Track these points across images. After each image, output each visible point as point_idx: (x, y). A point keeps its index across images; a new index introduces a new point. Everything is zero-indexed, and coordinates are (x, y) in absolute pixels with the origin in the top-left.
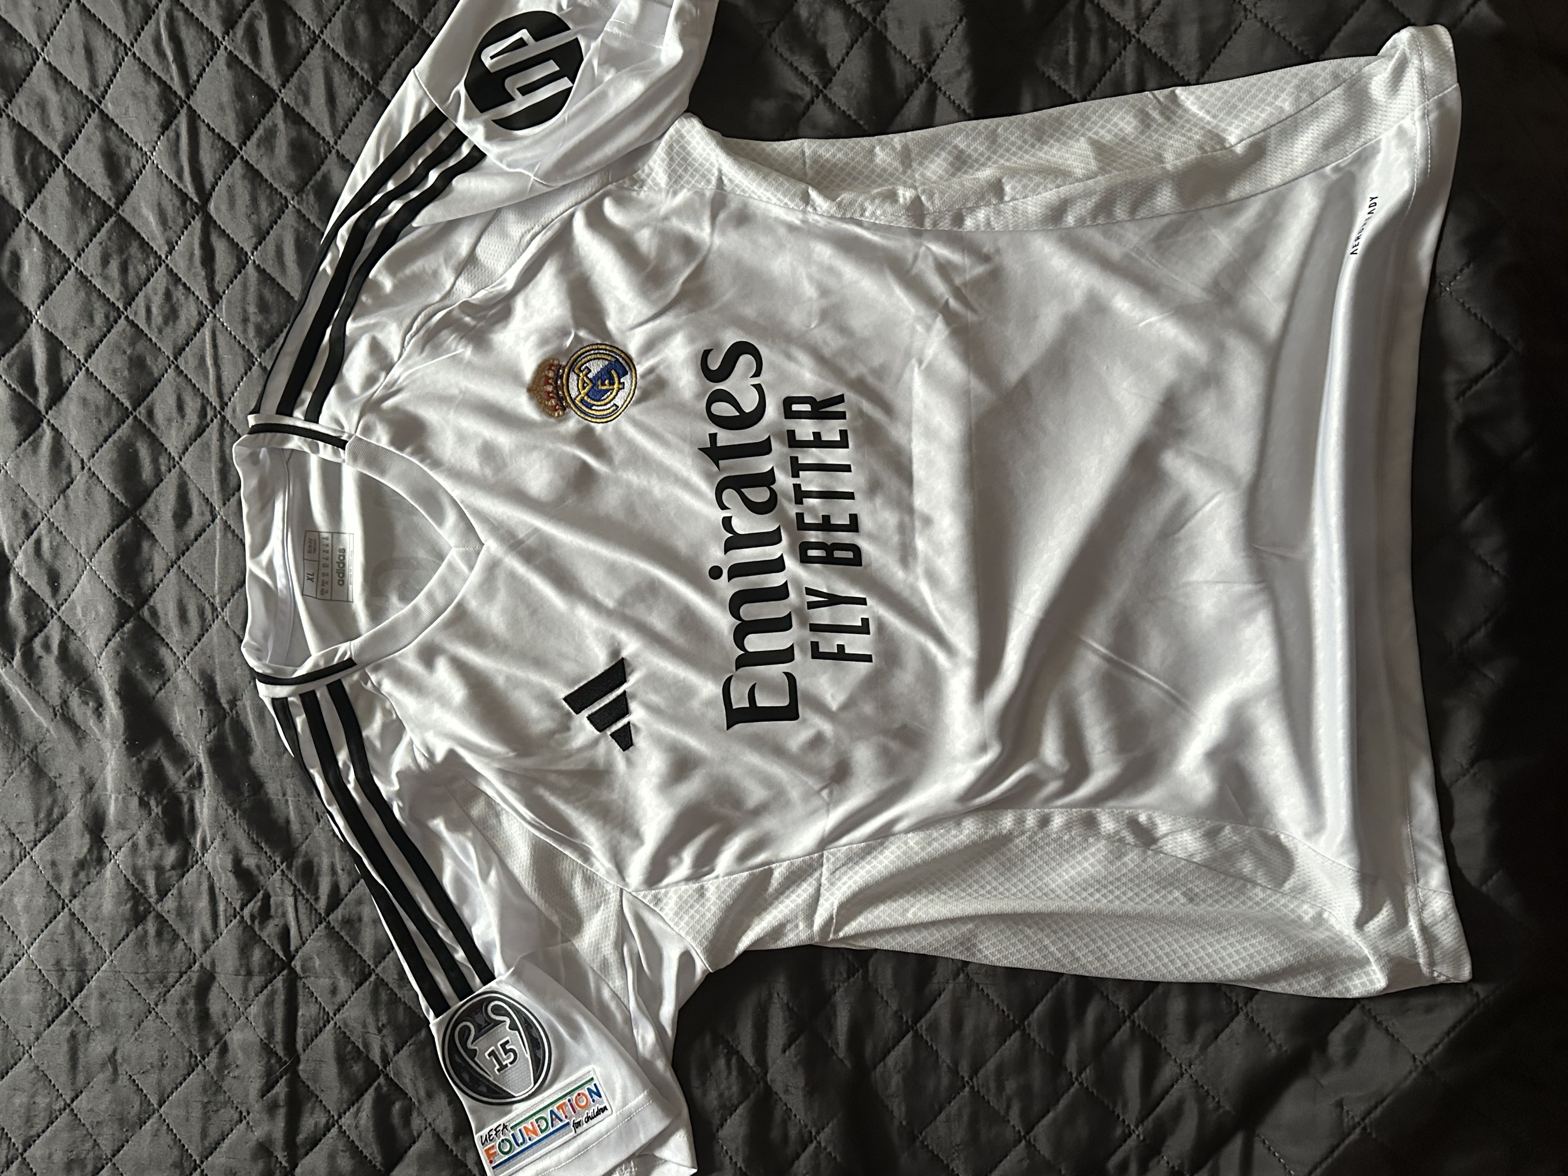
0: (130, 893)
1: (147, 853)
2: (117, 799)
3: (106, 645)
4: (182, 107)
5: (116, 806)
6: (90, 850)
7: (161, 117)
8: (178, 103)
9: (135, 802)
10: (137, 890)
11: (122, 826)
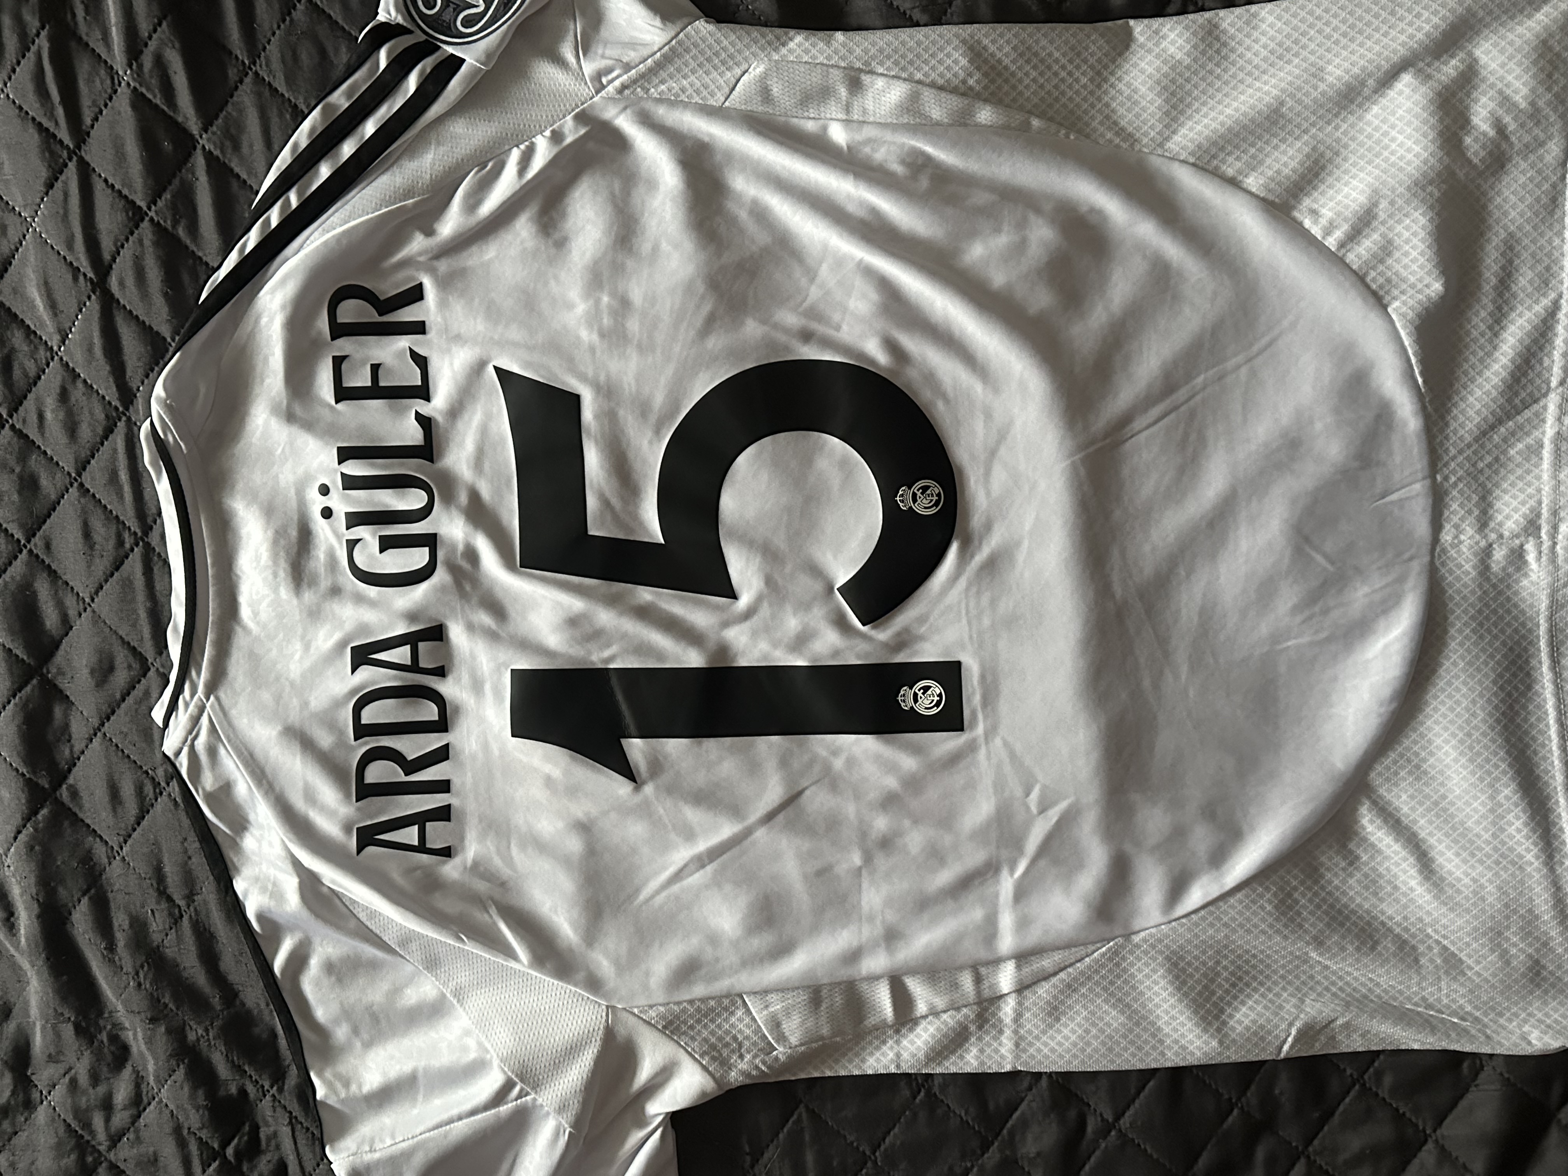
0: (73, 1142)
1: (91, 1091)
2: (43, 1028)
3: (15, 838)
4: (70, 159)
5: (44, 1037)
6: (14, 1093)
7: (44, 173)
8: (65, 154)
9: (68, 1031)
10: (82, 1137)
11: (52, 1059)
